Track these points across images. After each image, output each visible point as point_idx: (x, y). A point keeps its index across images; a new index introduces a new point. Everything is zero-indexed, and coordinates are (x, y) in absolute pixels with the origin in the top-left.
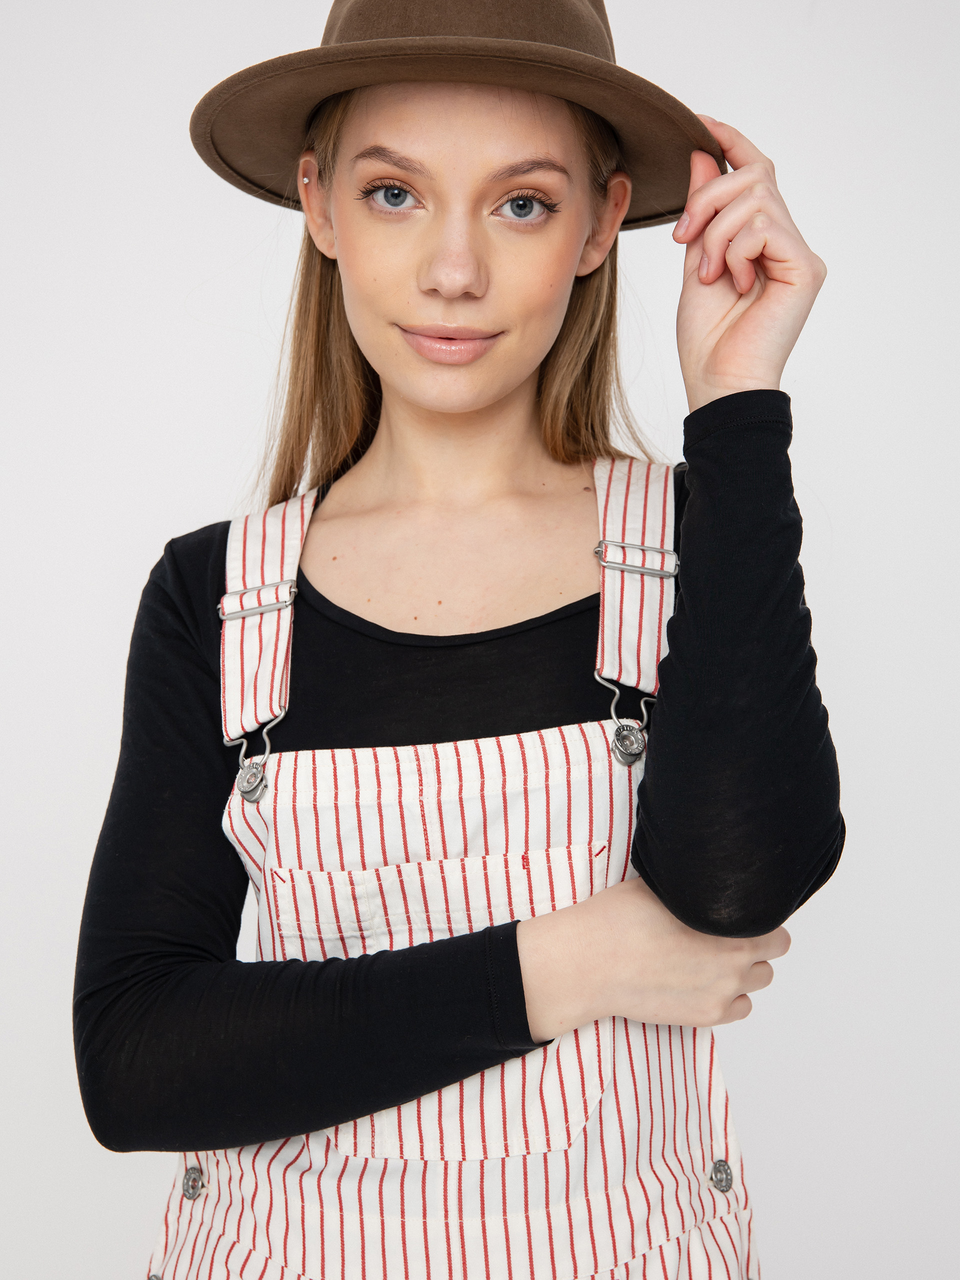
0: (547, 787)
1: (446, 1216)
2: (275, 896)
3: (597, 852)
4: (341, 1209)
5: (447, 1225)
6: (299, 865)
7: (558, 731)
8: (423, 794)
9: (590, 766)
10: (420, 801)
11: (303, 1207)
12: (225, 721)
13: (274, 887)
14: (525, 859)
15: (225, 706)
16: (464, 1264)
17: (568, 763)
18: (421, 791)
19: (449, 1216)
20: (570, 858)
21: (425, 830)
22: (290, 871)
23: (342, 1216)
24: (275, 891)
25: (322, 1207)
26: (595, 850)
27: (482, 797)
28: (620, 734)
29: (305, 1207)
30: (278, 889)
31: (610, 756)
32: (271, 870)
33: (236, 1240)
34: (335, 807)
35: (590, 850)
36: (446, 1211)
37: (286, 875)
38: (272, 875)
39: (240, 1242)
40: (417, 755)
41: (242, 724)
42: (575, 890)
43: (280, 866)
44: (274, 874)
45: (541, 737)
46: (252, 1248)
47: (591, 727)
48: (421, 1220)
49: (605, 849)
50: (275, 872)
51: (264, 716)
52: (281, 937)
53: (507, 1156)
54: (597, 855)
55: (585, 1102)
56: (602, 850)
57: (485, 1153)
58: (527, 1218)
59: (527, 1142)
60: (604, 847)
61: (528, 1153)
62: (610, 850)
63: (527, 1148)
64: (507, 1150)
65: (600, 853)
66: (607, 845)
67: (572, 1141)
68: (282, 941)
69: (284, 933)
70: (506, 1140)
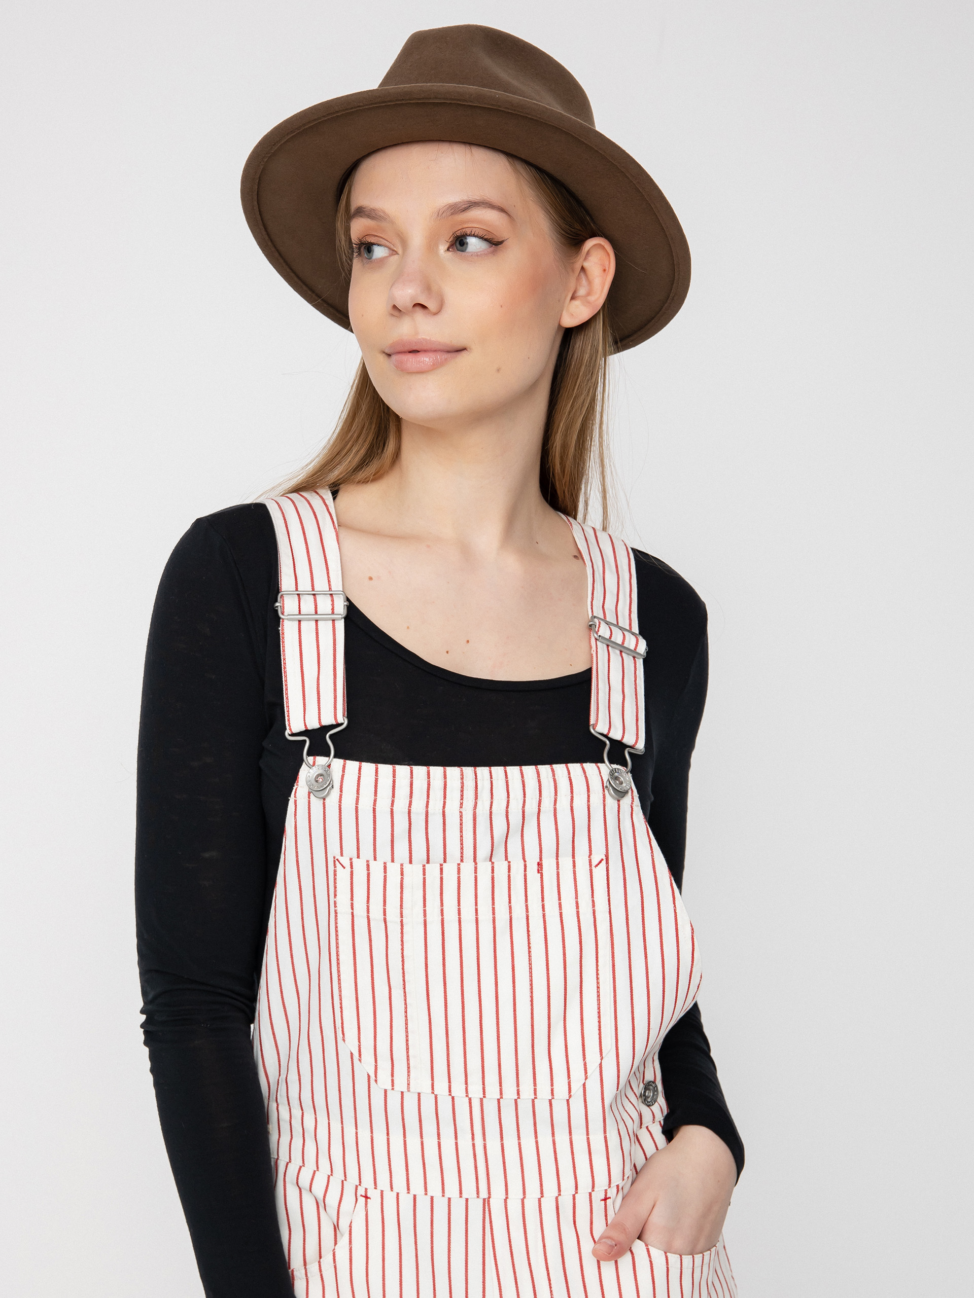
0: (555, 810)
1: (473, 1139)
2: (335, 879)
3: (597, 863)
4: (388, 1134)
5: (474, 1145)
6: (357, 855)
7: (565, 767)
8: (463, 807)
9: (589, 796)
10: (460, 812)
11: (357, 1133)
12: (288, 716)
13: (335, 871)
14: (540, 865)
15: (287, 703)
16: (488, 1174)
17: (572, 792)
18: (462, 804)
19: (475, 1138)
20: (574, 866)
21: (461, 836)
22: (351, 859)
23: (388, 1139)
24: (335, 875)
25: (372, 1132)
26: (594, 863)
27: (507, 812)
28: (613, 774)
29: (358, 1133)
30: (338, 873)
31: (604, 791)
32: (334, 858)
33: (301, 1165)
34: (391, 811)
35: (590, 861)
36: (473, 1135)
37: (347, 863)
38: (334, 861)
39: (305, 1166)
40: (461, 775)
41: (305, 723)
42: (577, 891)
43: (342, 855)
44: (336, 861)
45: (553, 771)
46: (316, 1169)
47: (590, 767)
48: (454, 1141)
49: (602, 862)
50: (337, 860)
51: (328, 720)
52: (336, 913)
53: (519, 1098)
54: (597, 866)
55: (585, 1065)
56: (600, 862)
57: (501, 1093)
58: (537, 1142)
59: (535, 1090)
60: (602, 860)
61: (536, 1098)
62: (607, 863)
63: (535, 1094)
64: (518, 1093)
65: (598, 864)
66: (604, 858)
67: (572, 1094)
68: (336, 916)
69: (339, 909)
70: (518, 1085)
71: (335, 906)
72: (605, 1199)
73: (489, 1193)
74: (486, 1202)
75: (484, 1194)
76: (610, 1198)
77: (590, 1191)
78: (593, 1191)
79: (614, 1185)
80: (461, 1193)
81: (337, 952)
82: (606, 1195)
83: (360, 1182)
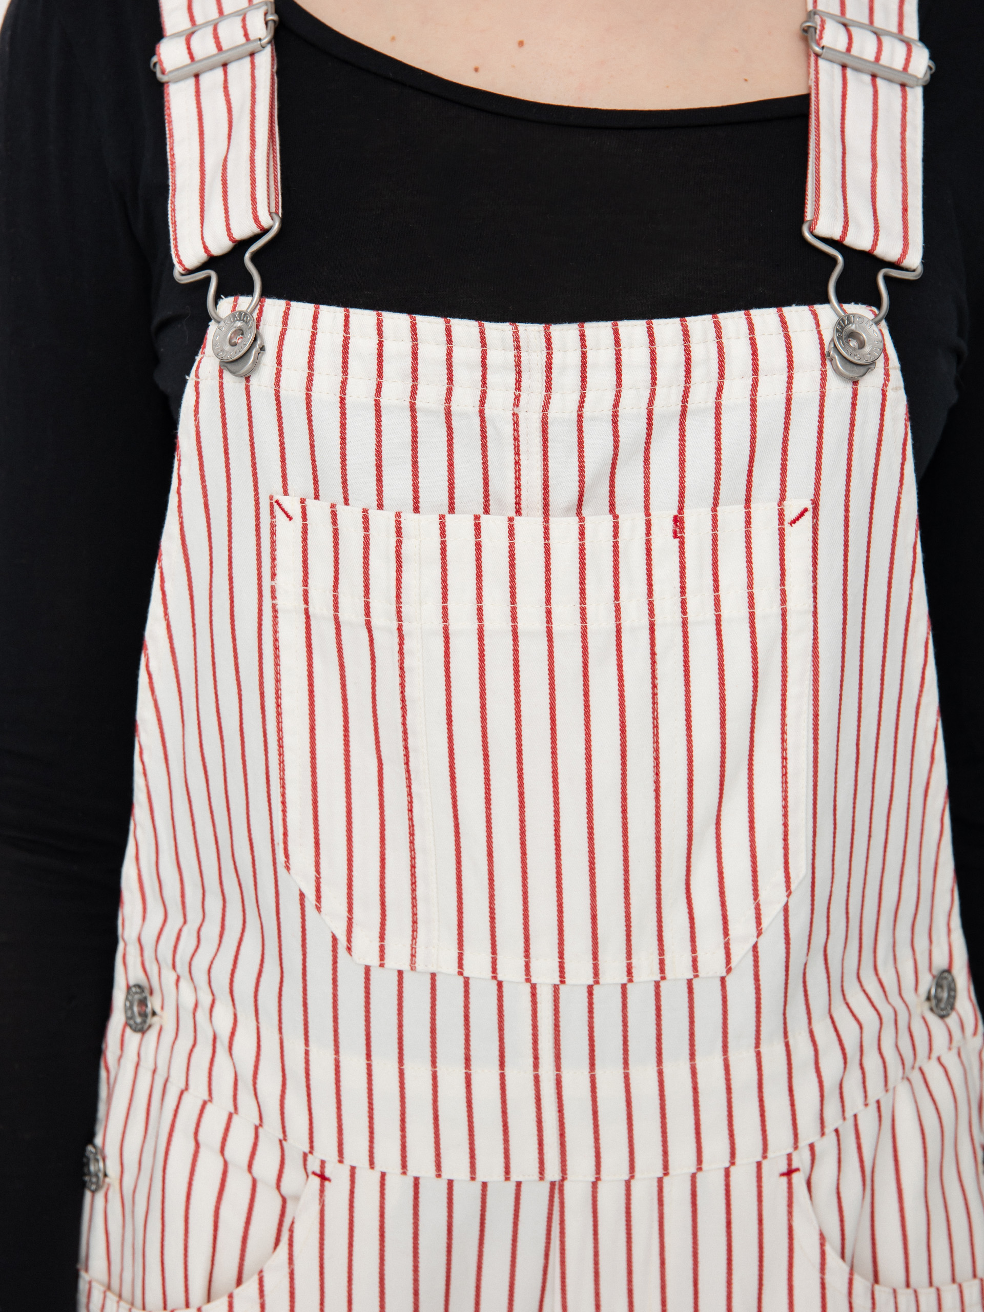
0: (716, 410)
1: (536, 1066)
2: (273, 542)
3: (794, 518)
4: (369, 1056)
5: (537, 1079)
6: (315, 494)
7: (744, 317)
8: (521, 404)
9: (790, 377)
10: (514, 414)
11: (307, 1053)
12: (175, 239)
13: (273, 526)
14: (678, 521)
15: (174, 217)
16: (562, 1135)
17: (755, 369)
18: (517, 398)
19: (540, 1064)
20: (748, 523)
21: (518, 462)
22: (303, 501)
23: (369, 1067)
24: (273, 533)
25: (337, 1052)
26: (789, 516)
27: (615, 416)
28: (845, 326)
29: (311, 1053)
30: (278, 529)
31: (823, 363)
32: (271, 498)
33: (207, 1097)
34: (376, 405)
35: (781, 514)
36: (536, 1057)
37: (295, 509)
38: (272, 506)
39: (214, 1101)
40: (517, 339)
41: (204, 243)
42: (752, 574)
43: (286, 493)
44: (275, 505)
45: (717, 326)
46: (233, 1111)
47: (797, 315)
48: (496, 1071)
49: (806, 514)
50: (277, 502)
51: (244, 228)
52: (275, 610)
53: (630, 981)
54: (794, 522)
55: (758, 908)
56: (802, 514)
57: (596, 974)
58: (660, 1073)
59: (662, 962)
60: (806, 510)
61: (663, 978)
62: (815, 516)
63: (662, 970)
64: (629, 972)
65: (798, 519)
66: (810, 507)
67: (733, 965)
68: (275, 617)
69: (281, 603)
70: (629, 956)
71: (274, 597)
72: (789, 1173)
73: (564, 1171)
74: (557, 1189)
75: (552, 1173)
76: (797, 1170)
77: (759, 1158)
78: (765, 1157)
79: (804, 1143)
80: (507, 1171)
81: (278, 690)
82: (790, 1164)
83: (312, 1147)
